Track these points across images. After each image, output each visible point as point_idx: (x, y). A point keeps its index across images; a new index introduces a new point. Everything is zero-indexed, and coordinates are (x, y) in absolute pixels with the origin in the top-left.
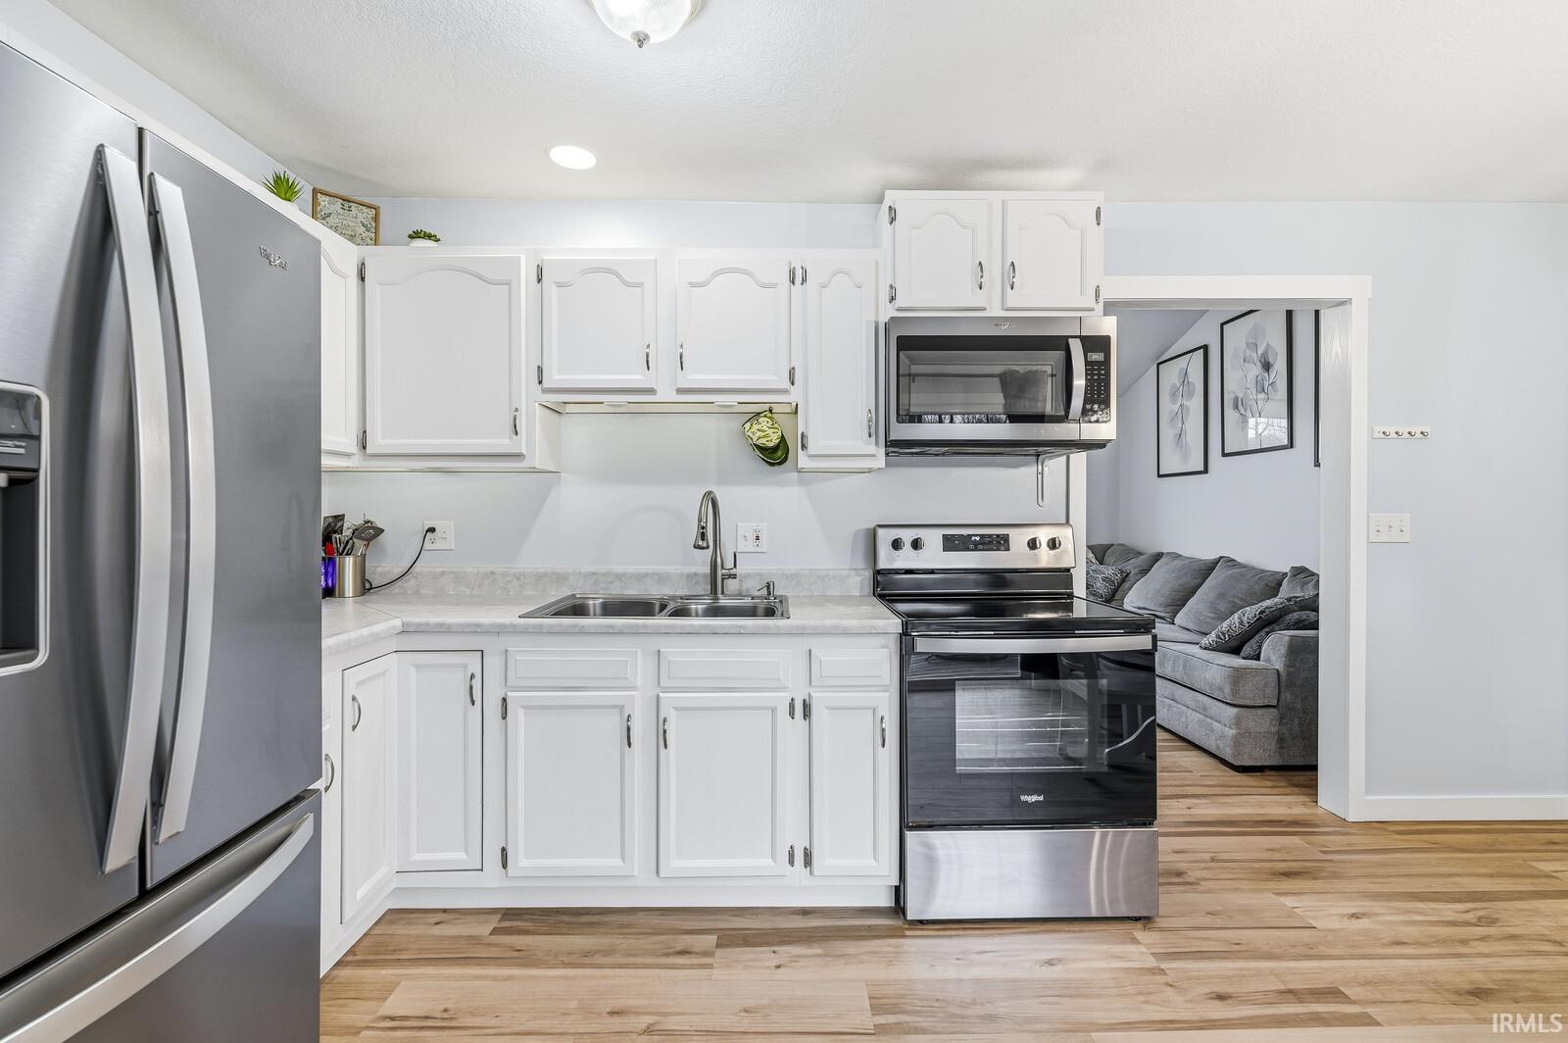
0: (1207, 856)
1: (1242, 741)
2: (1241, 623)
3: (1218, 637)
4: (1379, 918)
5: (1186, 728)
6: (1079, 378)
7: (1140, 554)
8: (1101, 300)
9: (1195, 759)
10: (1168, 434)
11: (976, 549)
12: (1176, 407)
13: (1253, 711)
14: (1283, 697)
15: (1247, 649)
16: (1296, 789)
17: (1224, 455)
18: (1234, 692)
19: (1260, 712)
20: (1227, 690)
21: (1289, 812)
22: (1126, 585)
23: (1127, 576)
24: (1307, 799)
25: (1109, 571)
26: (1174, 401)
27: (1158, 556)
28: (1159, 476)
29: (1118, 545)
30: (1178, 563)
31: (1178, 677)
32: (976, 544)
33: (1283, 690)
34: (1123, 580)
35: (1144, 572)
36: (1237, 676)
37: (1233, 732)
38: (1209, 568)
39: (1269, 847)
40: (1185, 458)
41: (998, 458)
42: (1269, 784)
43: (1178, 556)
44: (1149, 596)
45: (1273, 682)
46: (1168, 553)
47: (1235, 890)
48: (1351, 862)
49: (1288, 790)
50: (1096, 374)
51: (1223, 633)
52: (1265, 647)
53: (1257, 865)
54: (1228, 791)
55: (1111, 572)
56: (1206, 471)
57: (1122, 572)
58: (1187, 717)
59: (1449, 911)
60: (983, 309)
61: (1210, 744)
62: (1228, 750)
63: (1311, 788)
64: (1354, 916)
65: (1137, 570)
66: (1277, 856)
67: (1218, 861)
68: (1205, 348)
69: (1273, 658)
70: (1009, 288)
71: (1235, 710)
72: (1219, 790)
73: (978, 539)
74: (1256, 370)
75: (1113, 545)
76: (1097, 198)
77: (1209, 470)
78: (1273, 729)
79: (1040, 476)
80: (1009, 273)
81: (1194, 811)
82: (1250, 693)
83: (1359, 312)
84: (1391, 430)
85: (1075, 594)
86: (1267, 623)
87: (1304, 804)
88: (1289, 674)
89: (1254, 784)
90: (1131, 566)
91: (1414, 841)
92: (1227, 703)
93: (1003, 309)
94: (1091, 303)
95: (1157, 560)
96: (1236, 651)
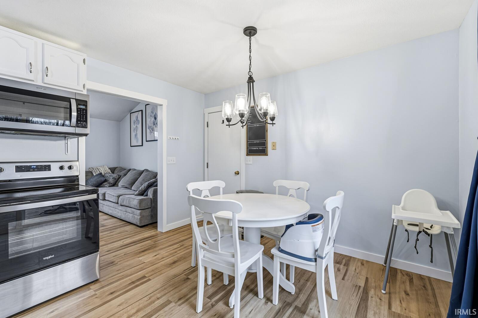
0: (123, 254)
1: (142, 219)
2: (144, 187)
3: (139, 192)
4: (160, 254)
5: (129, 219)
6: (74, 112)
7: (125, 169)
8: (86, 88)
9: (130, 227)
10: (133, 134)
11: (34, 171)
12: (135, 127)
13: (145, 210)
14: (152, 205)
15: (145, 194)
16: (154, 228)
17: (147, 141)
18: (140, 206)
19: (146, 210)
20: (138, 206)
21: (151, 234)
22: (120, 179)
23: (120, 176)
24: (156, 230)
25: (115, 175)
26: (134, 125)
27: (130, 170)
28: (131, 146)
29: (120, 167)
30: (135, 172)
31: (127, 205)
32: (34, 169)
33: (152, 203)
34: (119, 178)
35: (125, 175)
36: (141, 201)
37: (140, 217)
38: (142, 172)
39: (141, 246)
40: (137, 141)
41: (46, 137)
42: (148, 228)
43: (135, 170)
44: (125, 182)
45: (150, 202)
46: (133, 169)
47: (128, 261)
48: (160, 242)
49: (152, 229)
50: (82, 112)
51: (140, 190)
52: (148, 193)
53: (136, 252)
54: (136, 234)
55: (115, 176)
56: (142, 145)
57: (119, 175)
58: (129, 216)
59: (175, 246)
60: (33, 81)
61: (134, 222)
62: (138, 222)
63: (156, 227)
64: (155, 256)
65: (123, 175)
66: (143, 247)
67: (126, 254)
68: (142, 111)
69: (150, 195)
70: (46, 76)
71: (140, 211)
72: (133, 235)
73: (35, 167)
74: (153, 119)
75: (118, 167)
76: (85, 56)
77: (143, 145)
78: (150, 214)
79: (66, 144)
80: (45, 71)
81: (124, 243)
82: (144, 206)
83: (164, 108)
84: (172, 138)
85: (80, 184)
86: (150, 186)
87: (154, 231)
88: (154, 199)
89: (144, 230)
90: (122, 173)
91: (175, 233)
92: (137, 209)
93: (43, 82)
94: (82, 89)
95: (129, 171)
96: (142, 195)
